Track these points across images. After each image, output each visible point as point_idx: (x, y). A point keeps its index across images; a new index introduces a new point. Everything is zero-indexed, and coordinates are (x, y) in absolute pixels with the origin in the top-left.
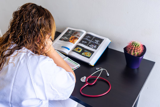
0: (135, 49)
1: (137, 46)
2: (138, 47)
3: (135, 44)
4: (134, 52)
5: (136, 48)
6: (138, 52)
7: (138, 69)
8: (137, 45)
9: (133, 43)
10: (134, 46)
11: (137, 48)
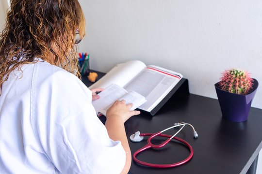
0: (235, 80)
1: (240, 75)
2: (242, 77)
3: (236, 72)
4: (234, 86)
5: (238, 80)
6: (242, 86)
7: (245, 122)
8: (239, 73)
9: (231, 72)
10: (234, 76)
11: (240, 78)
